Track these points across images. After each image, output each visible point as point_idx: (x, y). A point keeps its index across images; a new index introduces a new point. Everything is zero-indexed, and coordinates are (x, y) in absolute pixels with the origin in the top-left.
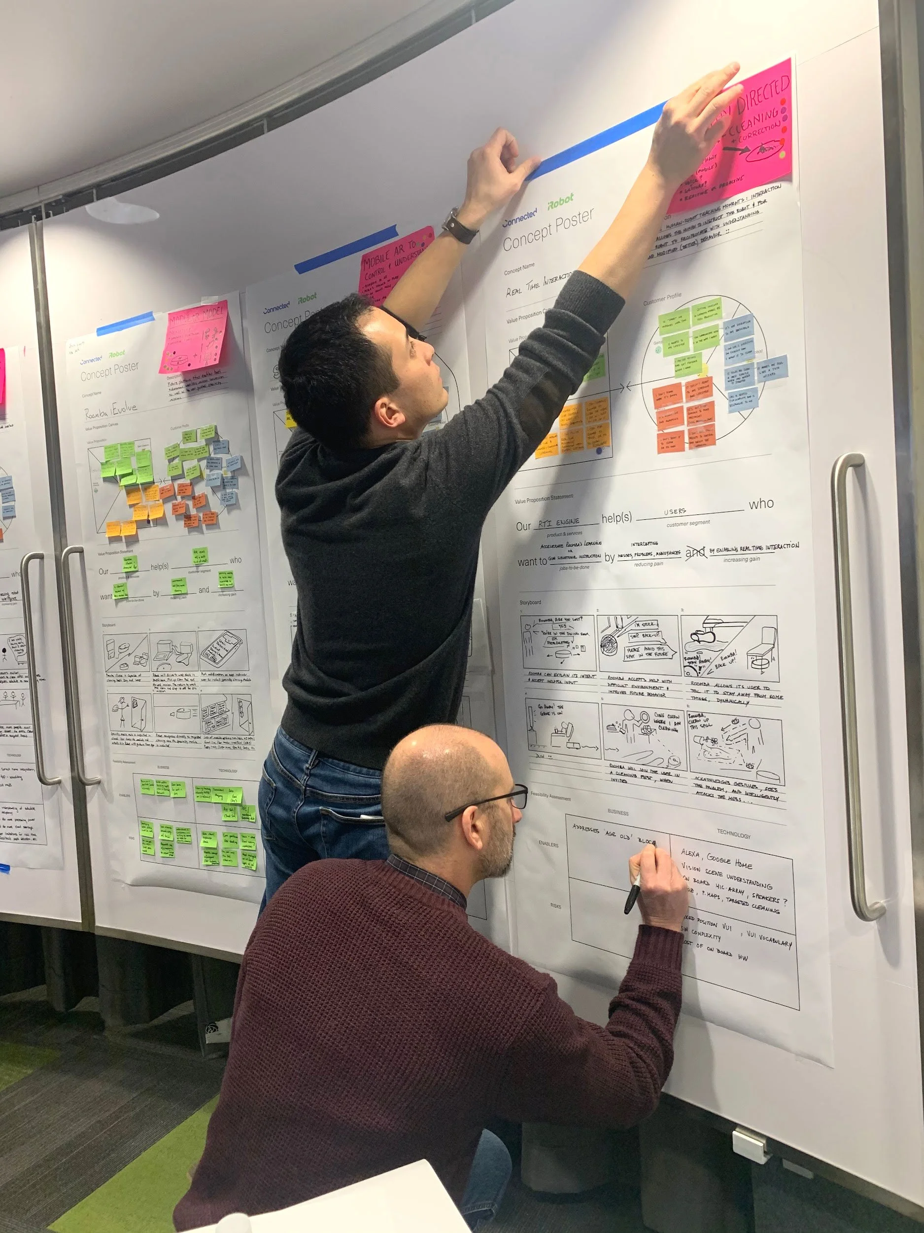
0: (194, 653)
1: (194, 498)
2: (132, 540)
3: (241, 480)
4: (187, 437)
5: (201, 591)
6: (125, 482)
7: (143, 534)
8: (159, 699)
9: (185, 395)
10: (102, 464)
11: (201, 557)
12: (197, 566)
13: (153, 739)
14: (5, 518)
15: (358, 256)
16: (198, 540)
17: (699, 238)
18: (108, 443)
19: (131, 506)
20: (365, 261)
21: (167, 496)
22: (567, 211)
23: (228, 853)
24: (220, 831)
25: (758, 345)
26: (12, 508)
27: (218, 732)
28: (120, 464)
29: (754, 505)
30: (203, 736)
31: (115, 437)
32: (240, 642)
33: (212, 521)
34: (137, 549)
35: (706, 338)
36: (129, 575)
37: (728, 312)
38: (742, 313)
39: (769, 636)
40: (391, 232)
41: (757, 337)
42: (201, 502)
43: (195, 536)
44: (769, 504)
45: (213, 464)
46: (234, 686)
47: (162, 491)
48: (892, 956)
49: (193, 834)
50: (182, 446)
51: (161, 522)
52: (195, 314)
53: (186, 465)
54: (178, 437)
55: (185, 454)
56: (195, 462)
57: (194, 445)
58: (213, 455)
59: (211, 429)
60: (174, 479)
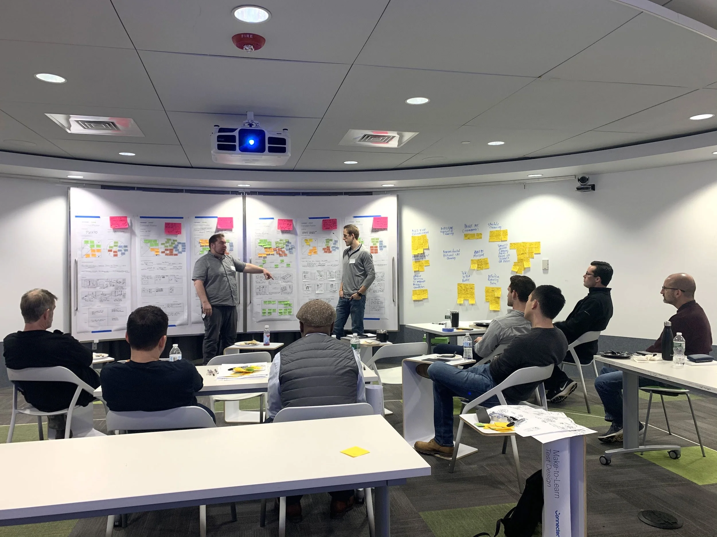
0: (279, 278)
1: (281, 251)
2: (265, 257)
3: (293, 249)
4: (281, 240)
5: (282, 267)
6: (264, 247)
7: (268, 256)
8: (270, 286)
9: (281, 233)
10: (259, 243)
11: (282, 261)
12: (281, 263)
13: (268, 293)
14: (230, 251)
16: (281, 258)
17: (377, 231)
18: (260, 239)
19: (265, 251)
20: (323, 220)
21: (275, 250)
22: (359, 223)
23: (284, 312)
24: (283, 309)
25: (383, 244)
26: (233, 249)
27: (284, 291)
28: (263, 243)
29: (382, 260)
30: (281, 292)
31: (262, 238)
32: (291, 276)
33: (286, 255)
34: (266, 259)
35: (377, 242)
36: (264, 264)
37: (380, 240)
38: (381, 240)
39: (383, 274)
41: (383, 243)
42: (283, 252)
43: (281, 257)
44: (384, 260)
45: (287, 246)
46: (289, 283)
47: (274, 249)
48: (395, 305)
49: (277, 310)
50: (279, 242)
51: (273, 255)
52: (285, 220)
53: (280, 245)
54: (279, 240)
55: (280, 243)
56: (282, 245)
57: (282, 242)
58: (287, 244)
59: (287, 240)
60: (277, 247)
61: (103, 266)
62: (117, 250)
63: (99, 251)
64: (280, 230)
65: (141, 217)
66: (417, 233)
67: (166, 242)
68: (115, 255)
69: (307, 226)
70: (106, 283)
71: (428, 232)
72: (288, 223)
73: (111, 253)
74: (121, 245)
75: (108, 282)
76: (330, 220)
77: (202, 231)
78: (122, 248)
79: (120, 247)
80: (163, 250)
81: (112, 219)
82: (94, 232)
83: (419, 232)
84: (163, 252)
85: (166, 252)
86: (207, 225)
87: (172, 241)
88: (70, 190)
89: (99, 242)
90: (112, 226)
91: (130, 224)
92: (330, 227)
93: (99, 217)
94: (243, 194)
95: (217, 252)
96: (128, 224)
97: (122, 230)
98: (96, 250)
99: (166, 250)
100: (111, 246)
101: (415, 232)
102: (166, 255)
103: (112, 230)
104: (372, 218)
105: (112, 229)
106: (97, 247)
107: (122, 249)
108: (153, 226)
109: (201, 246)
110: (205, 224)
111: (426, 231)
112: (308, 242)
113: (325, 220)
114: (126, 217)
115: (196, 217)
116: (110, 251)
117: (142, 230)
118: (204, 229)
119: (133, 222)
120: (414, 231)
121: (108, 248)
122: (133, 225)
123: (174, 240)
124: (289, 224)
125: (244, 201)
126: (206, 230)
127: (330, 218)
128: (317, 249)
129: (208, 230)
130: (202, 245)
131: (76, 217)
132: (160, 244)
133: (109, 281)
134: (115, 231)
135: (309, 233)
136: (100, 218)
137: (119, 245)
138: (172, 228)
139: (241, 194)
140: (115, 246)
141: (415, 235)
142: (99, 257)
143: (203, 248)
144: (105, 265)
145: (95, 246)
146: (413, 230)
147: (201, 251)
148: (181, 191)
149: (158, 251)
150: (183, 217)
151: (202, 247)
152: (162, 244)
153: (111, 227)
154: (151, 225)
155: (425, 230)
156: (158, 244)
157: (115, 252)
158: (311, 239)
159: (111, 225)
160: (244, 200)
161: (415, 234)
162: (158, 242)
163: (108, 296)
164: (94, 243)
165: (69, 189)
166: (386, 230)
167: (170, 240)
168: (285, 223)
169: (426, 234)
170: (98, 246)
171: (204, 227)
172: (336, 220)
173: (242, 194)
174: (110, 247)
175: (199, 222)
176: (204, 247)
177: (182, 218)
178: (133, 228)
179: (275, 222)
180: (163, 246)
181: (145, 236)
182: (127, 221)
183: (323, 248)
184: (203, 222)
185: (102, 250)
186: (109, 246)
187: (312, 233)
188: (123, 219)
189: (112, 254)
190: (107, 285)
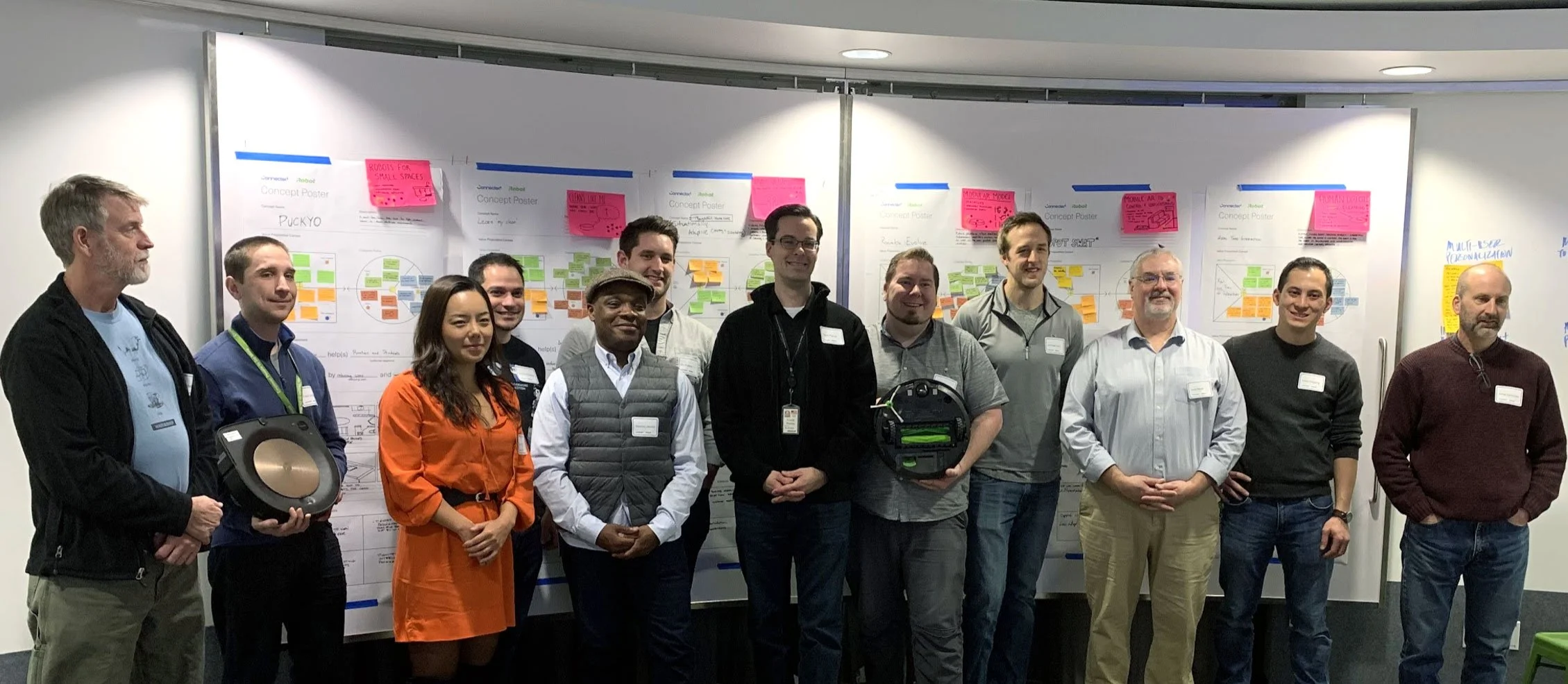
4: (968, 269)
9: (971, 242)
15: (1122, 193)
17: (1324, 243)
20: (1126, 198)
22: (1258, 211)
40: (1147, 187)
41: (1346, 288)
50: (963, 274)
52: (987, 194)
53: (966, 287)
54: (960, 269)
55: (966, 280)
56: (974, 286)
57: (975, 276)
58: (990, 284)
59: (990, 268)
60: (953, 295)
61: (345, 355)
62: (395, 294)
63: (327, 295)
64: (966, 232)
65: (481, 166)
66: (1464, 253)
67: (572, 267)
68: (390, 315)
69: (1067, 217)
70: (357, 421)
71: (1509, 253)
72: (997, 204)
73: (372, 303)
74: (409, 274)
75: (363, 416)
76: (1151, 197)
77: (696, 228)
78: (415, 286)
79: (407, 280)
80: (562, 297)
81: (376, 169)
82: (307, 221)
83: (1475, 249)
84: (559, 305)
85: (570, 303)
86: (713, 206)
87: (594, 264)
88: (214, 43)
89: (327, 262)
90: (378, 199)
91: (441, 193)
92: (1153, 222)
93: (326, 161)
94: (841, 91)
95: (897, 318)
96: (436, 193)
97: (412, 216)
98: (316, 291)
99: (573, 296)
100: (372, 276)
101: (1459, 249)
102: (570, 316)
103: (377, 215)
104: (1310, 195)
105: (375, 209)
106: (319, 281)
107: (414, 290)
108: (524, 201)
109: (694, 284)
110: (708, 200)
111: (1500, 248)
112: (1068, 276)
113: (1134, 198)
114: (426, 164)
115: (677, 174)
116: (369, 296)
117: (487, 218)
118: (703, 220)
119: (451, 185)
120: (1455, 248)
121: (363, 286)
122: (453, 195)
123: (599, 261)
124: (1002, 210)
125: (846, 117)
126: (711, 224)
127: (1154, 190)
128: (1096, 303)
129: (717, 225)
130: (697, 280)
131: (241, 155)
132: (549, 274)
133: (367, 413)
134: (386, 220)
135: (1069, 243)
136: (329, 165)
137: (402, 272)
138: (591, 212)
139: (833, 91)
140: (388, 277)
141: (1458, 263)
142: (327, 318)
143: (699, 292)
144: (350, 353)
145: (314, 276)
146: (1450, 244)
147: (693, 304)
148: (621, 68)
149: (545, 300)
150: (632, 172)
151: (696, 289)
152: (558, 273)
153: (373, 203)
154: (517, 199)
155: (1497, 244)
156: (542, 271)
157: (387, 300)
158: (1076, 269)
159: (373, 196)
160: (846, 112)
161: (1457, 260)
162: (541, 265)
163: (365, 470)
164: (309, 266)
165: (207, 39)
166: (1360, 240)
167: (587, 256)
168: (987, 203)
169: (1500, 259)
170: (323, 276)
171: (703, 211)
172: (1174, 195)
173: (836, 88)
174: (370, 281)
175: (686, 194)
176: (703, 289)
177: (629, 174)
178: (453, 207)
179: (952, 201)
180: (560, 282)
181: (497, 240)
182: (428, 177)
183: (1120, 301)
184: (700, 194)
185: (339, 293)
186: (363, 276)
187: (1081, 243)
188: (416, 172)
189: (377, 307)
190: (359, 430)
